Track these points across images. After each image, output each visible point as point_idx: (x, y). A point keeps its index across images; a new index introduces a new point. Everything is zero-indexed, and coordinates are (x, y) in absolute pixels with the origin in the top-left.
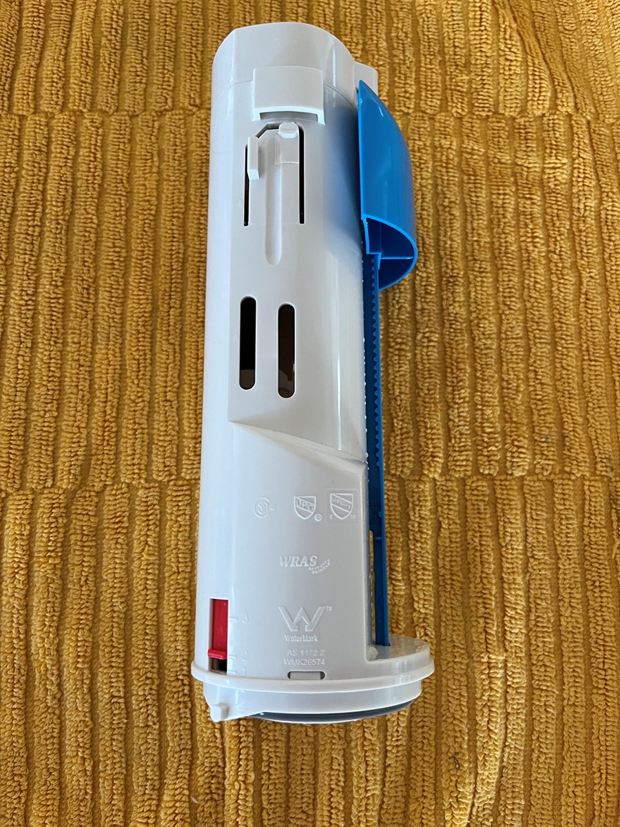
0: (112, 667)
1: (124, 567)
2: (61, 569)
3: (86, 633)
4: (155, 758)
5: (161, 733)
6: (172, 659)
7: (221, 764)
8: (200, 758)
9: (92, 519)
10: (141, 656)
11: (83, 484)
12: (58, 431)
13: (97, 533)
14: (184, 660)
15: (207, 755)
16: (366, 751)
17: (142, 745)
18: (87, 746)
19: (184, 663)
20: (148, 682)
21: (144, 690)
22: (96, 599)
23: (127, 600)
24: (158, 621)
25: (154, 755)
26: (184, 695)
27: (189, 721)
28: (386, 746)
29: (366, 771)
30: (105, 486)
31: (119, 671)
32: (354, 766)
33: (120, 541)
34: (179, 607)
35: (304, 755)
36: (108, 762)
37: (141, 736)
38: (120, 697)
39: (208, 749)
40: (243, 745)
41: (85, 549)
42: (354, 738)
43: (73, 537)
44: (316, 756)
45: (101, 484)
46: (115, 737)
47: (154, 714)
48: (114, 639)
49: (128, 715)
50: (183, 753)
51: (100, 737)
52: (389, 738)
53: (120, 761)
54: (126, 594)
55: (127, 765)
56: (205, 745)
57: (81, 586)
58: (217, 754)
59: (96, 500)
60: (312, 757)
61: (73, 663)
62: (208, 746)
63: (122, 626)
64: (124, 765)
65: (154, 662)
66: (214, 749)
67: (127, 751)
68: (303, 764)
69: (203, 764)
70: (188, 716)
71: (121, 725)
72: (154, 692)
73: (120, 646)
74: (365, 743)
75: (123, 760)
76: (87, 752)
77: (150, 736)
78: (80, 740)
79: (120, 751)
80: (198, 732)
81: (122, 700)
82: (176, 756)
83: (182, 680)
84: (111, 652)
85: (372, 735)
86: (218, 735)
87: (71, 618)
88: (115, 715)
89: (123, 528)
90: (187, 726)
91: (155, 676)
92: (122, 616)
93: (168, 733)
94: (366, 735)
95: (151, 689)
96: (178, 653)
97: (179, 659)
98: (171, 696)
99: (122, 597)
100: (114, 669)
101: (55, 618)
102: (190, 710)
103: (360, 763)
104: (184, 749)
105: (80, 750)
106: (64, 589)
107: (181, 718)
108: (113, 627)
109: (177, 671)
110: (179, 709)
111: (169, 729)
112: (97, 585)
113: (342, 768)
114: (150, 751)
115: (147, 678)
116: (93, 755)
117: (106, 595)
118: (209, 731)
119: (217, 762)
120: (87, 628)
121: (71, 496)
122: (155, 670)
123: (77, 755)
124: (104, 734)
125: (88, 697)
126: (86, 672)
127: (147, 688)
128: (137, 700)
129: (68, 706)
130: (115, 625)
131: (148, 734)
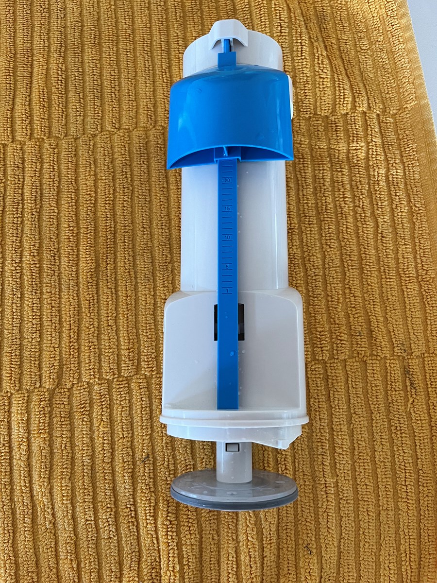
0: (85, 502)
1: (89, 436)
2: (49, 440)
3: (67, 481)
4: (116, 558)
5: (119, 542)
6: (122, 495)
7: (158, 560)
8: (144, 557)
9: (66, 406)
10: (103, 494)
11: (59, 384)
12: (41, 350)
13: (70, 415)
14: (130, 495)
15: (149, 555)
16: (249, 549)
17: (108, 550)
18: (73, 552)
19: (131, 497)
20: (108, 510)
21: (106, 515)
22: (72, 458)
23: (92, 457)
24: (112, 470)
25: (115, 556)
26: (132, 517)
27: (136, 534)
28: (263, 544)
29: (250, 561)
30: (73, 384)
31: (90, 504)
32: (242, 558)
33: (85, 419)
34: (125, 460)
35: (212, 552)
36: (87, 562)
37: (107, 544)
38: (91, 520)
39: (149, 551)
40: (171, 547)
41: (63, 426)
42: (242, 540)
43: (55, 419)
44: (219, 552)
45: (71, 383)
46: (90, 546)
47: (114, 530)
48: (85, 484)
49: (98, 532)
50: (133, 554)
51: (81, 546)
52: (265, 539)
53: (94, 561)
54: (91, 454)
55: (99, 563)
56: (147, 548)
57: (62, 450)
58: (155, 554)
59: (68, 394)
60: (217, 553)
61: (60, 501)
62: (149, 549)
63: (90, 475)
64: (97, 563)
65: (112, 497)
66: (153, 551)
67: (98, 554)
68: (211, 558)
69: (146, 561)
70: (135, 530)
71: (93, 538)
72: (112, 516)
73: (90, 488)
74: (249, 544)
75: (96, 560)
76: (73, 556)
77: (112, 545)
78: (69, 548)
79: (94, 554)
80: (142, 540)
81: (93, 522)
82: (129, 556)
83: (130, 508)
84: (84, 492)
85: (253, 538)
86: (155, 542)
87: (57, 472)
88: (89, 532)
89: (87, 411)
90: (136, 538)
91: (113, 506)
92: (89, 468)
93: (123, 542)
94: (249, 538)
95: (111, 514)
96: (127, 491)
97: (127, 494)
98: (123, 518)
99: (89, 456)
100: (87, 503)
101: (47, 472)
102: (136, 526)
103: (246, 556)
104: (134, 551)
105: (69, 555)
106: (52, 453)
107: (131, 532)
108: (84, 476)
109: (126, 502)
110: (129, 526)
111: (124, 539)
112: (72, 448)
113: (234, 559)
114: (112, 554)
115: (108, 508)
116: (77, 557)
117: (78, 456)
118: (149, 540)
119: (155, 559)
120: (68, 477)
121: (52, 393)
122: (112, 502)
123: (67, 558)
124: (83, 544)
125: (71, 521)
126: (69, 506)
127: (108, 514)
128: (102, 522)
129: (60, 527)
130: (85, 474)
131: (111, 543)
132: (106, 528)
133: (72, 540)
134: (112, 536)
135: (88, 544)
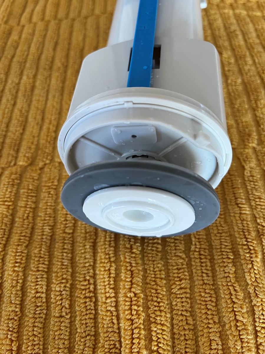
5: (72, 323)
6: (82, 265)
7: (118, 346)
8: (101, 341)
9: (36, 181)
10: (60, 264)
11: (31, 164)
13: (38, 189)
14: (90, 265)
15: (107, 339)
17: (57, 331)
44: (196, 340)
48: (42, 252)
49: (48, 308)
53: (39, 344)
55: (44, 348)
57: (24, 220)
58: (115, 337)
59: (39, 172)
72: (67, 289)
73: (45, 257)
76: (14, 335)
77: (62, 325)
78: (10, 325)
80: (100, 320)
81: (44, 295)
83: (89, 281)
86: (115, 321)
87: (15, 238)
88: (38, 307)
89: (55, 185)
91: (69, 277)
92: (49, 238)
93: (77, 322)
95: (65, 287)
108: (42, 244)
109: (85, 274)
110: (86, 302)
111: (78, 318)
112: (34, 218)
113: (220, 347)
114: (62, 337)
115: (63, 279)
116: (19, 338)
117: (40, 224)
118: (108, 319)
119: (115, 345)
120: (25, 245)
121: (24, 169)
125: (19, 293)
126: (21, 274)
127: (63, 285)
128: (55, 295)
129: (5, 300)
132: (58, 303)
133: (17, 316)
134: (64, 314)
135: (34, 322)
